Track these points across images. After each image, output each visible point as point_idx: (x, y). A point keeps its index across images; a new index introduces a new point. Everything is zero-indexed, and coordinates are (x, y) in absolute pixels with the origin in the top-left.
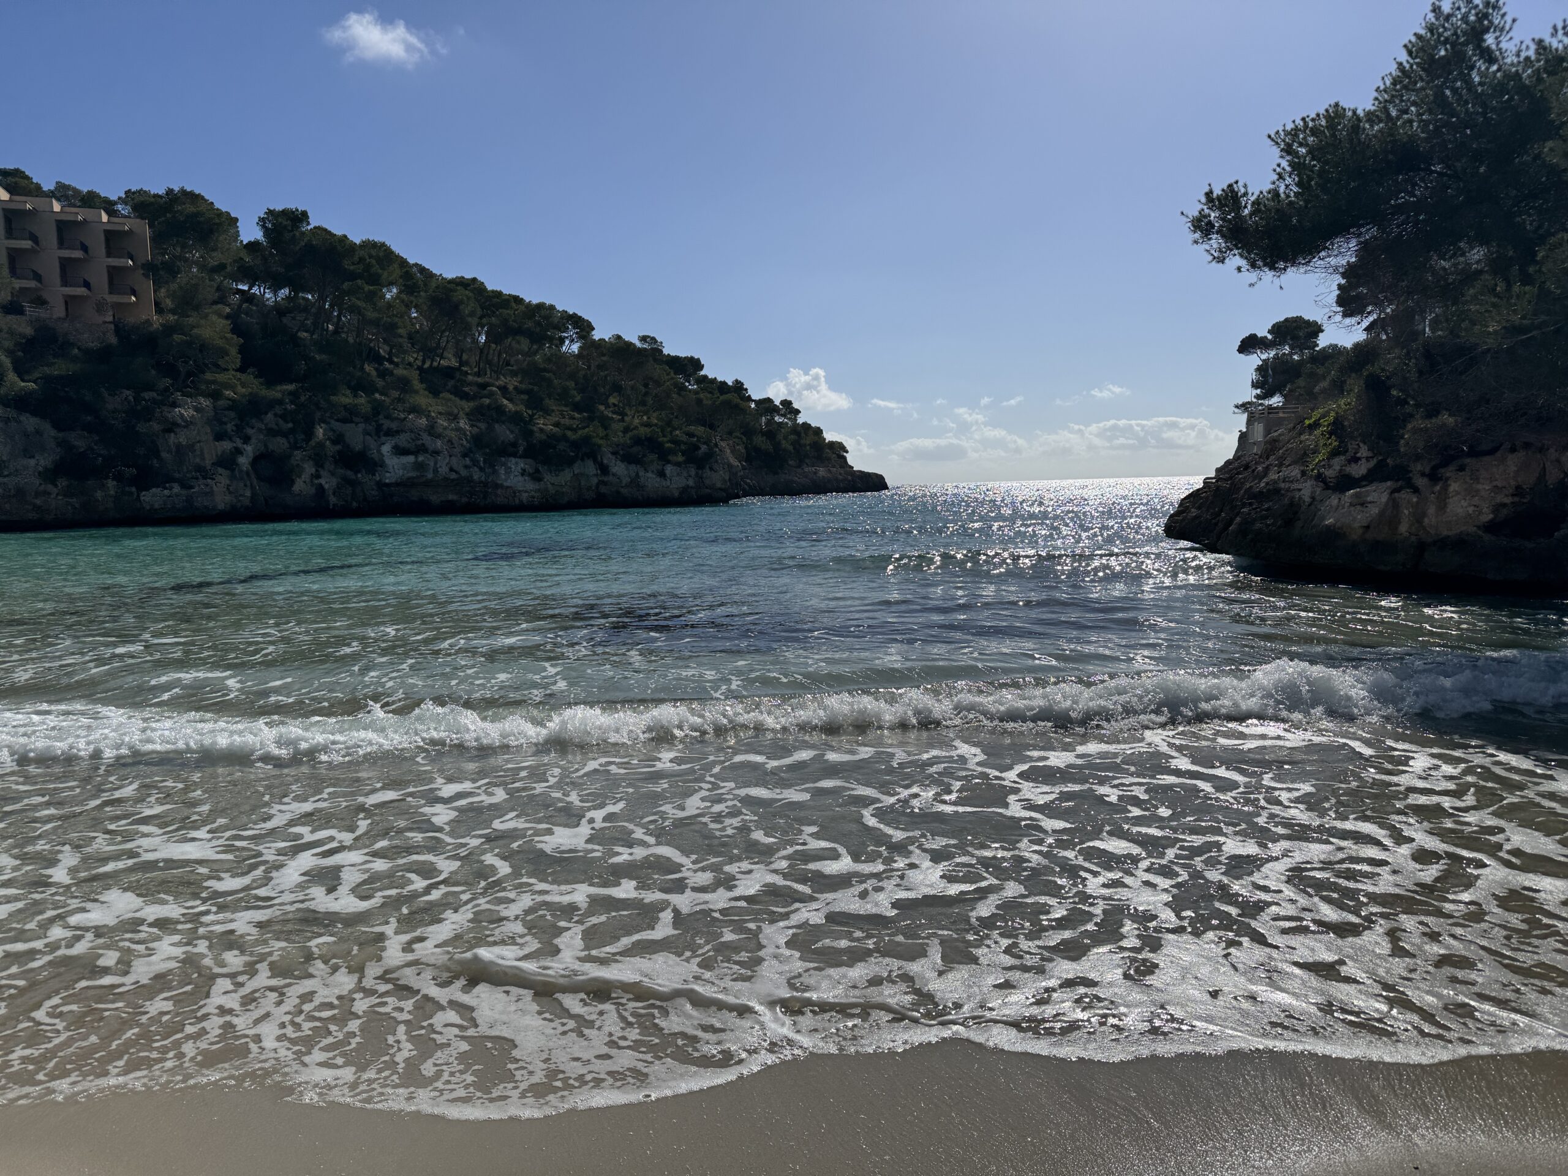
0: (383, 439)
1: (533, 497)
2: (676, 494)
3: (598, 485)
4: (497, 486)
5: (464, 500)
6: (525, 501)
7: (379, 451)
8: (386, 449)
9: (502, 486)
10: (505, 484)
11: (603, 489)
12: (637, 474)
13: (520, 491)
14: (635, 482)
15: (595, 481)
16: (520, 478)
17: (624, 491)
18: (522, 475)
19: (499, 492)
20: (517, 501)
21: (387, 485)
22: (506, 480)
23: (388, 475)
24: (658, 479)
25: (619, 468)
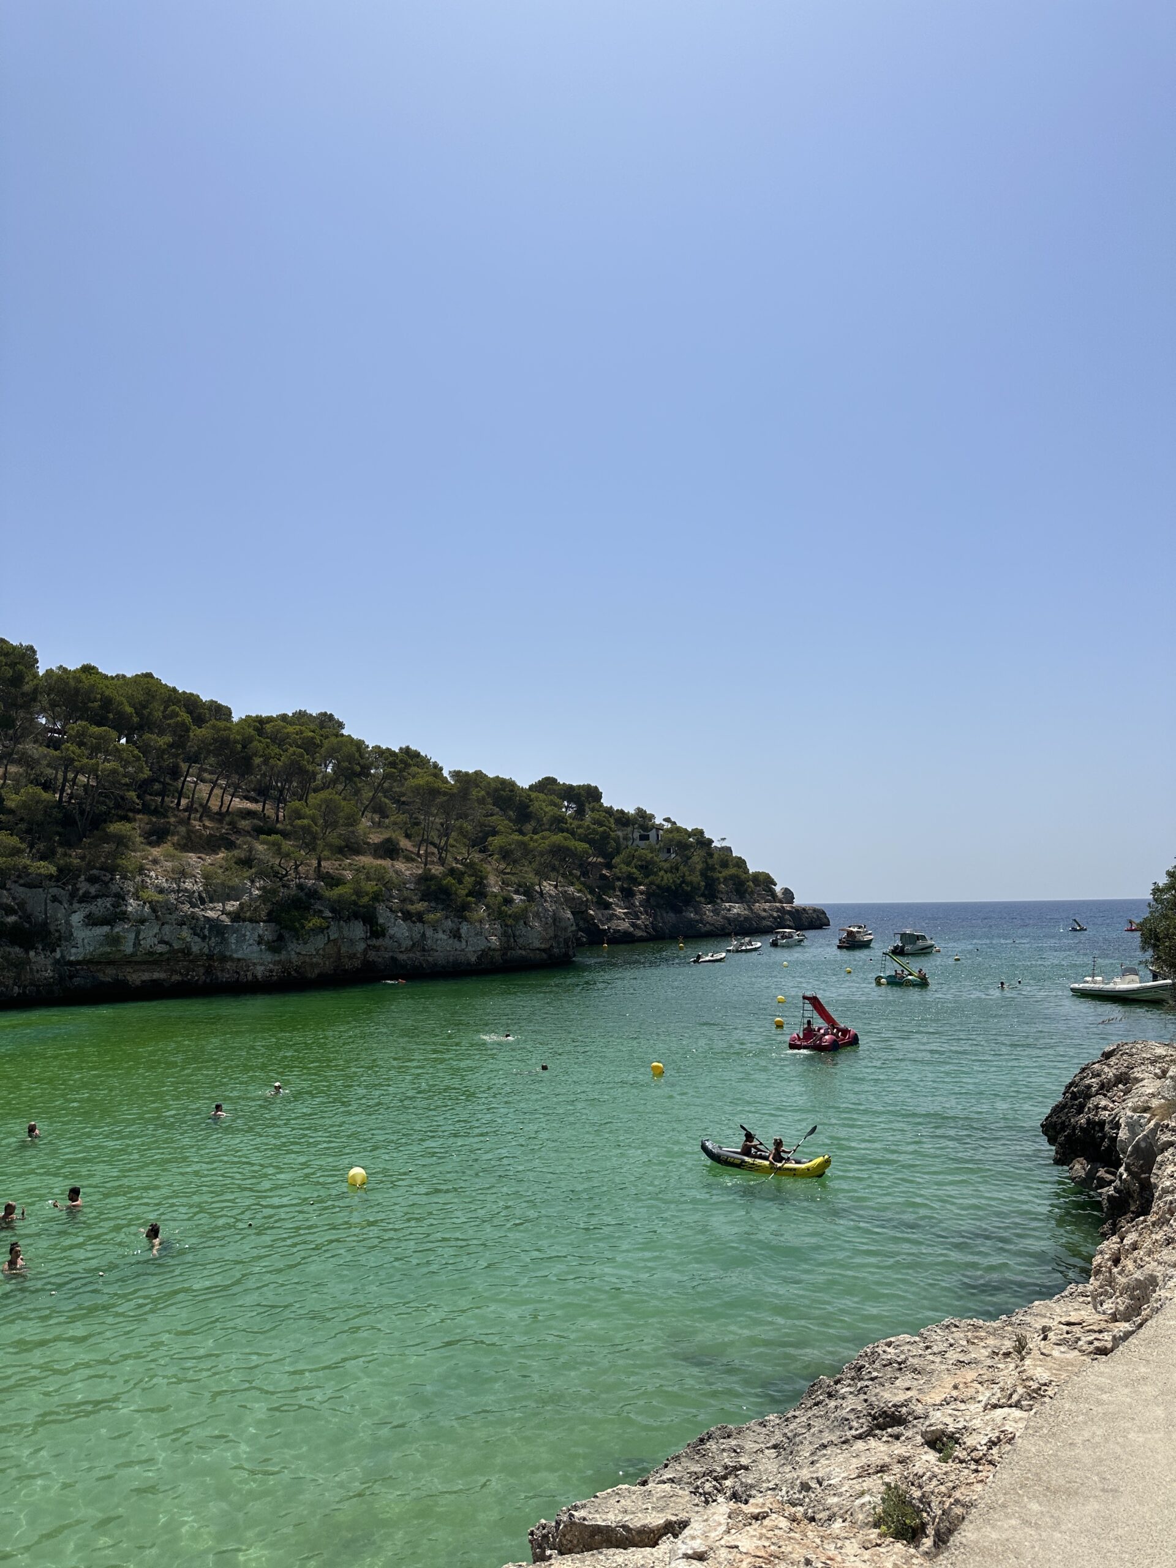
0: (76, 906)
1: (271, 971)
2: (473, 959)
3: (365, 950)
4: (224, 959)
5: (176, 978)
6: (259, 975)
7: (68, 923)
8: (76, 918)
9: (231, 959)
10: (235, 956)
11: (372, 955)
12: (424, 935)
13: (255, 964)
14: (419, 945)
15: (361, 946)
16: (255, 948)
17: (402, 957)
18: (259, 943)
19: (229, 965)
20: (250, 978)
21: (71, 963)
22: (236, 951)
23: (74, 950)
24: (451, 941)
25: (400, 930)
